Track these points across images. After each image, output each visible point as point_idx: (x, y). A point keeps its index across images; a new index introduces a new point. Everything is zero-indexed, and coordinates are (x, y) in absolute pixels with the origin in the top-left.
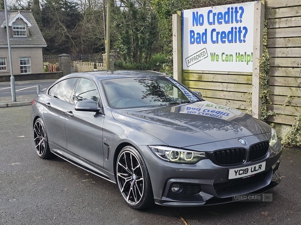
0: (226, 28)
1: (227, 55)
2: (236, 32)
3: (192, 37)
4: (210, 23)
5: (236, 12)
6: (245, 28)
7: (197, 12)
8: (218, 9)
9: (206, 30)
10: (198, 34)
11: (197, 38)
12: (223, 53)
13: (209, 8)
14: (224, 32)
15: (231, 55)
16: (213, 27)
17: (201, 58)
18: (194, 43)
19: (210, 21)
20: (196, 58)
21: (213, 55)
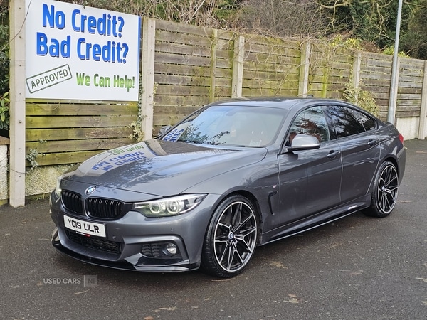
0: (102, 41)
1: (102, 78)
2: (114, 48)
4: (77, 29)
5: (114, 22)
6: (125, 45)
7: (53, 7)
8: (89, 12)
9: (69, 37)
10: (54, 41)
11: (52, 47)
12: (97, 75)
14: (97, 46)
15: (108, 78)
16: (80, 35)
17: (60, 79)
18: (44, 54)
19: (77, 26)
20: (49, 78)
21: (80, 76)
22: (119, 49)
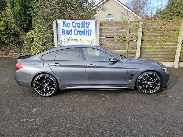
0: (82, 29)
2: (86, 31)
3: (63, 32)
4: (74, 27)
5: (86, 23)
7: (66, 22)
8: (77, 21)
9: (71, 29)
10: (67, 31)
11: (66, 33)
12: (81, 39)
14: (80, 31)
15: (84, 40)
17: (69, 41)
18: (64, 34)
20: (66, 41)
21: (76, 40)
22: (88, 31)
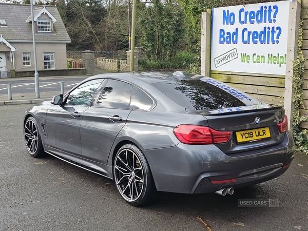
0: (258, 27)
1: (258, 56)
2: (269, 32)
3: (221, 36)
4: (242, 23)
5: (270, 11)
6: (279, 28)
7: (228, 11)
8: (250, 8)
9: (237, 29)
10: (228, 33)
11: (227, 38)
12: (255, 54)
13: (241, 7)
14: (255, 32)
15: (263, 57)
16: (244, 26)
18: (223, 42)
19: (242, 20)
21: (244, 56)
22: (273, 32)
